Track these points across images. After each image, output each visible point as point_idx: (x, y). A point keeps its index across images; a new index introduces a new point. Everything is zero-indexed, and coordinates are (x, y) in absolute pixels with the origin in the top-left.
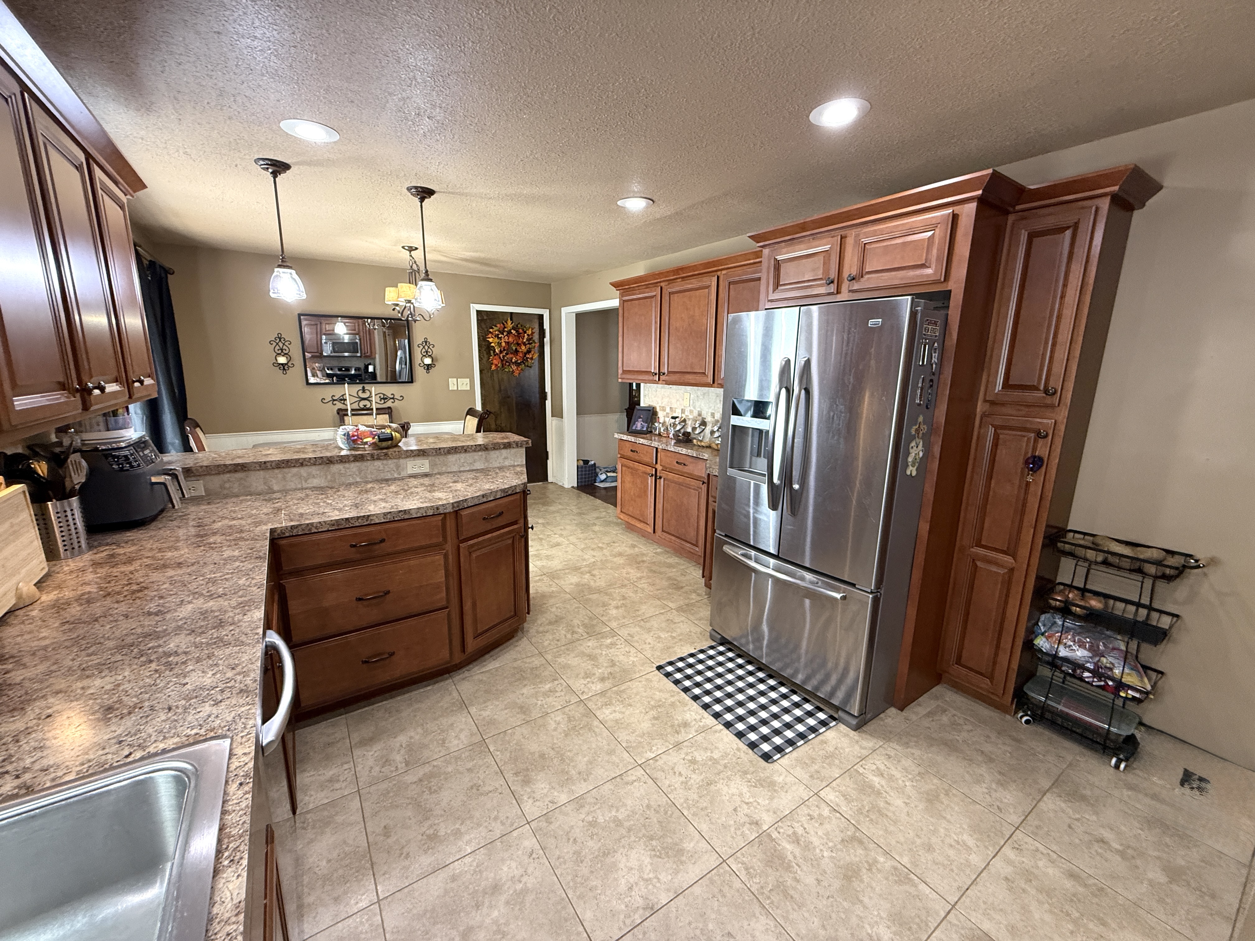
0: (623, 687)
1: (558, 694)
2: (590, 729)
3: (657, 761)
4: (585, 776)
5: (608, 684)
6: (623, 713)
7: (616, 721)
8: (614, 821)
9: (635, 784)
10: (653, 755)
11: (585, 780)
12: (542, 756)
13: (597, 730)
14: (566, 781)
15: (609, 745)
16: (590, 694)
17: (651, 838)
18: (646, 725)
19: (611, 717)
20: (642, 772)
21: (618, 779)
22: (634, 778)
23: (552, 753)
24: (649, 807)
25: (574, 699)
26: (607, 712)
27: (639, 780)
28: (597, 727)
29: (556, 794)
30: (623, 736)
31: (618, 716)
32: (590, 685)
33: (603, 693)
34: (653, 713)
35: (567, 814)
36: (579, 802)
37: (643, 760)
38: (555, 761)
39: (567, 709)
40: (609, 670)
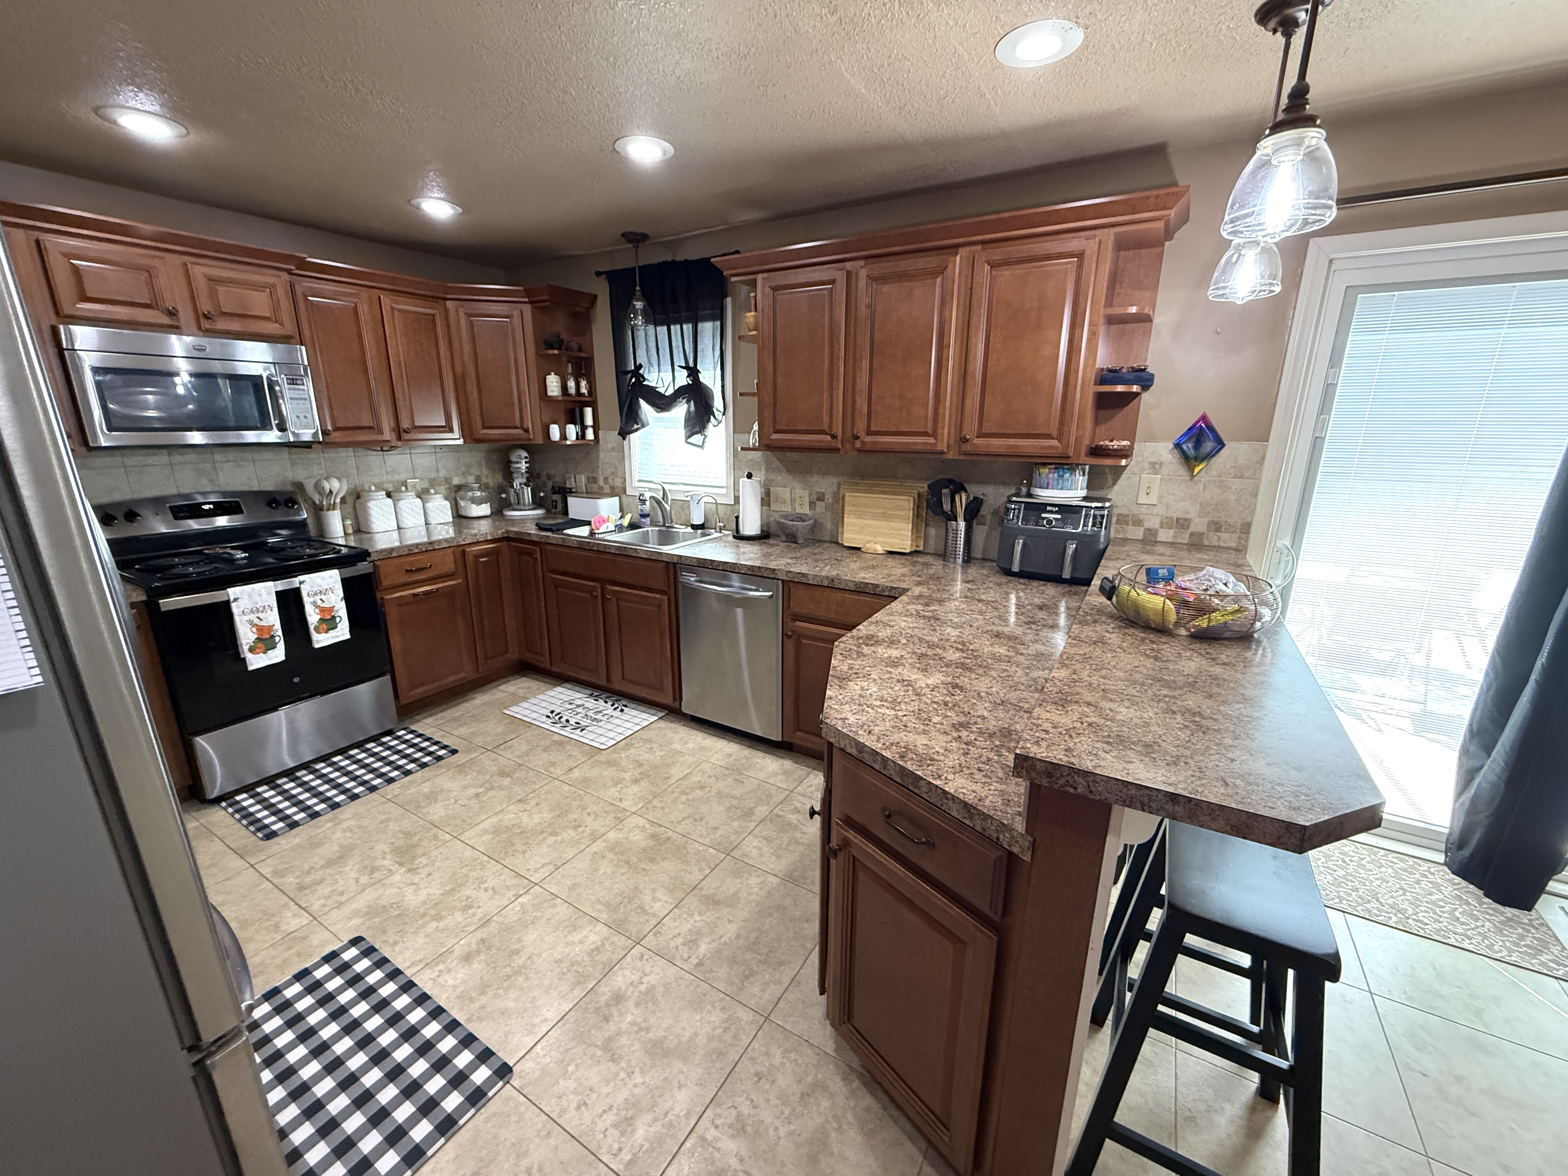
0: (578, 993)
1: (680, 940)
2: (608, 905)
3: (514, 895)
4: (597, 857)
5: (606, 991)
6: (567, 944)
7: (575, 928)
8: (557, 833)
9: (539, 866)
10: (519, 900)
11: (595, 853)
12: (652, 860)
13: (600, 907)
14: (614, 848)
15: (579, 894)
16: (629, 959)
17: (521, 833)
18: (530, 937)
19: (585, 933)
20: (532, 879)
21: (560, 864)
22: (542, 870)
23: (643, 866)
24: (524, 852)
25: (650, 941)
26: (593, 938)
27: (536, 870)
28: (600, 911)
29: (620, 836)
30: (562, 911)
31: (575, 937)
32: (635, 978)
33: (609, 970)
34: (520, 961)
35: (603, 826)
36: (594, 837)
37: (532, 891)
38: (635, 860)
39: (653, 922)
40: (612, 1027)
